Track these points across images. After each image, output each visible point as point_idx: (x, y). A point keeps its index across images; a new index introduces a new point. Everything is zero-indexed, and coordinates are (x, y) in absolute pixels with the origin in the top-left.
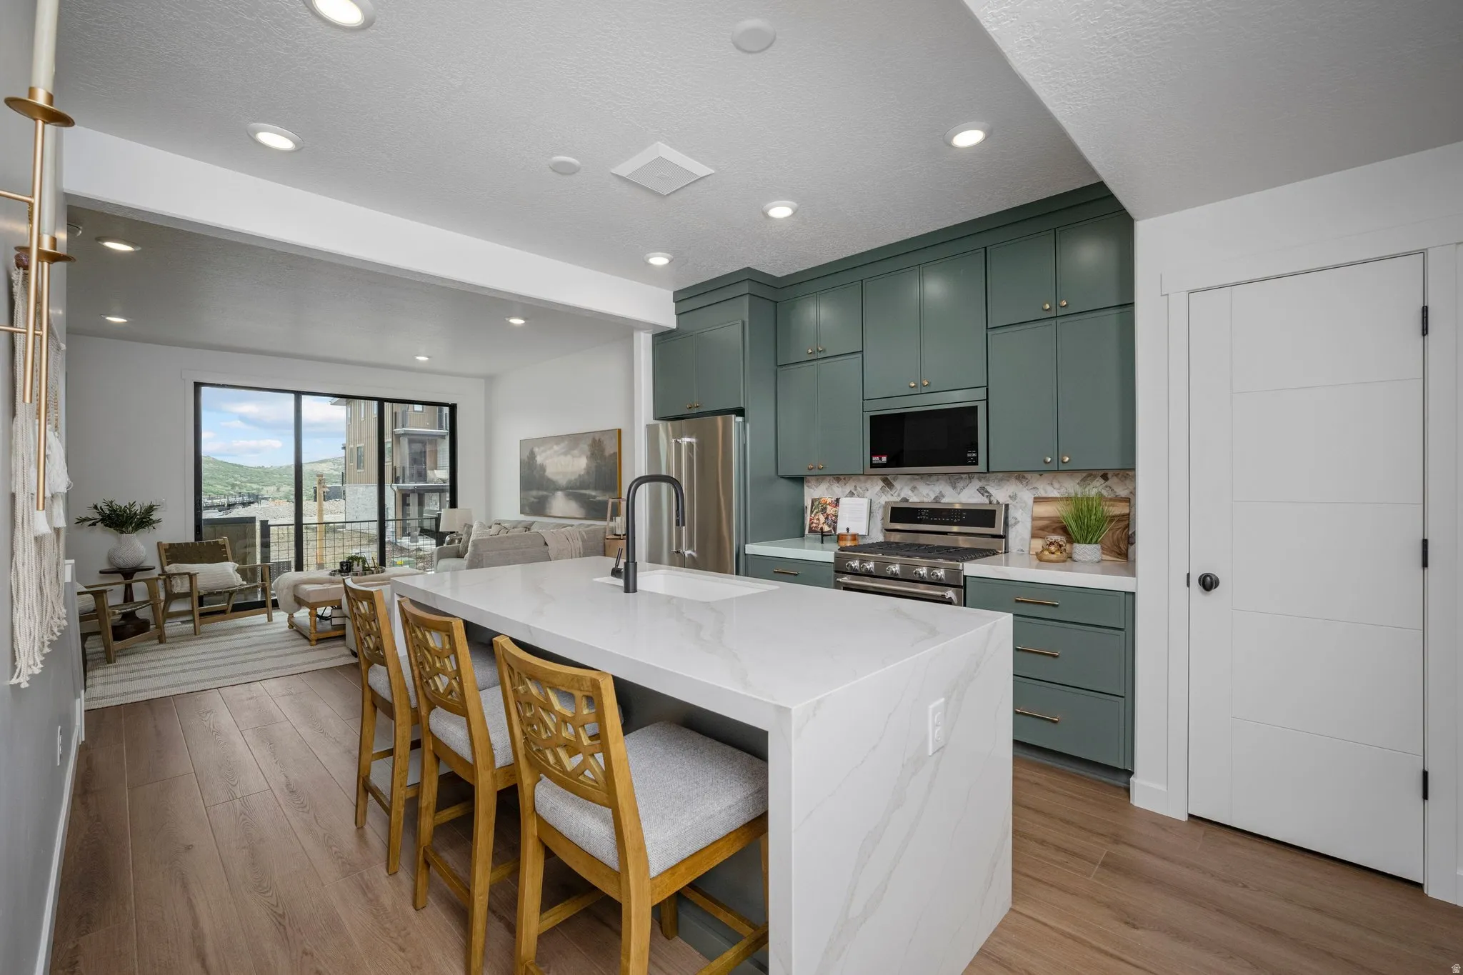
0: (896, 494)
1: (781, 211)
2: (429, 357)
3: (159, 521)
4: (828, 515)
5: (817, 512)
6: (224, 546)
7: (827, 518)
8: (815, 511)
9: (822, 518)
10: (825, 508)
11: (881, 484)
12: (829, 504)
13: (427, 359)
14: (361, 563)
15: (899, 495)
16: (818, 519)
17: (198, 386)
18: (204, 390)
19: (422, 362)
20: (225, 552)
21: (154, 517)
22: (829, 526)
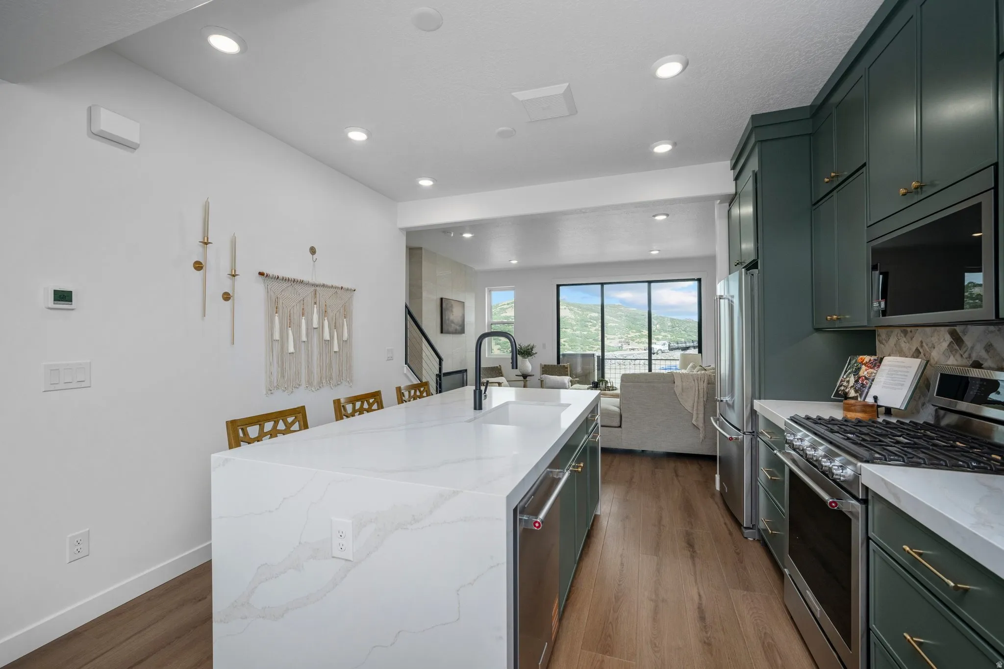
0: (966, 355)
1: (669, 69)
2: (659, 250)
3: (536, 353)
4: (859, 378)
5: (850, 373)
6: (567, 368)
7: (856, 381)
8: (850, 371)
9: (852, 380)
10: (859, 369)
11: (948, 338)
12: (865, 364)
13: (658, 252)
14: (604, 384)
15: (970, 357)
16: (848, 382)
17: (558, 286)
18: (561, 287)
19: (655, 255)
20: (567, 371)
21: (534, 352)
22: (856, 391)
